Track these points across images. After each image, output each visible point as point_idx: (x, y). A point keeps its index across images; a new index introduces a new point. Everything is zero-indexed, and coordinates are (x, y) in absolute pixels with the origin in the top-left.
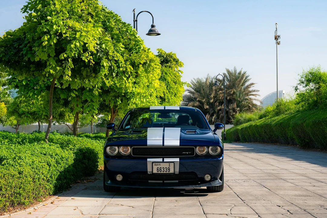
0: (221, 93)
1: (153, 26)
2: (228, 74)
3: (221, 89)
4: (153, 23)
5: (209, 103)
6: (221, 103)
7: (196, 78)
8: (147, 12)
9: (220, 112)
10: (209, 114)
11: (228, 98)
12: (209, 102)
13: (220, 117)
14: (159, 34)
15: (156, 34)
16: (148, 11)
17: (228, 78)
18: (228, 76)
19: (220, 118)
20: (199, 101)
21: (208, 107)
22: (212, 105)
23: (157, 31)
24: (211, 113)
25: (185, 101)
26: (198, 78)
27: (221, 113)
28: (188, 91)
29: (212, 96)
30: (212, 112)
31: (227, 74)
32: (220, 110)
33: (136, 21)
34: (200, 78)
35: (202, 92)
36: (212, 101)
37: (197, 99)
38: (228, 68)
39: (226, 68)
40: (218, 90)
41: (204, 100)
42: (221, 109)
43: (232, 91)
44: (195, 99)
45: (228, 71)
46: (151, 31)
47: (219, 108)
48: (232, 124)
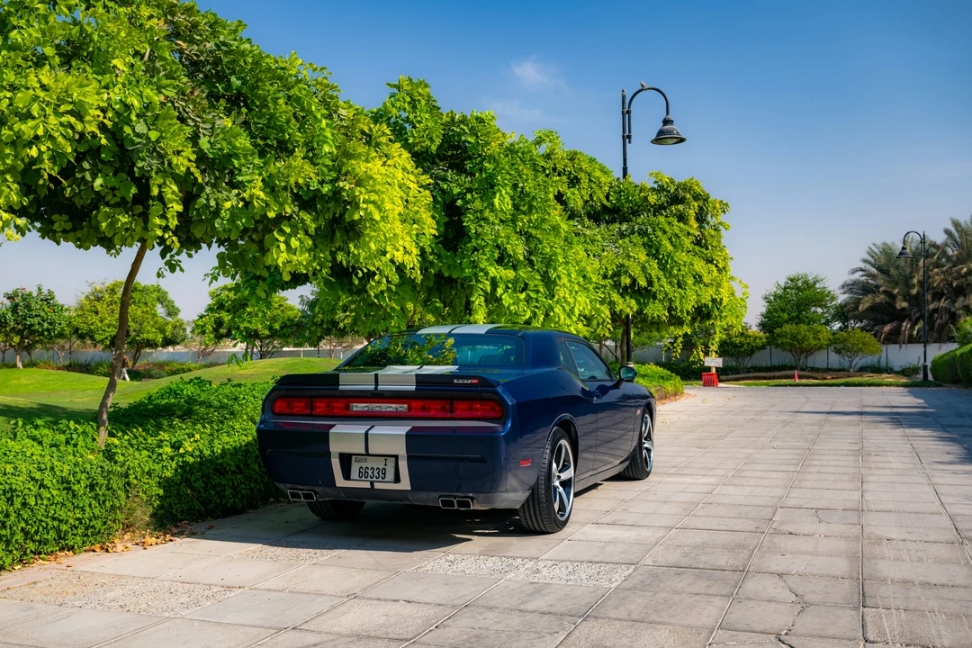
0: (937, 274)
1: (666, 122)
2: (957, 230)
3: (938, 265)
4: (668, 113)
5: (907, 297)
6: (938, 296)
7: (879, 242)
8: (653, 89)
9: (936, 315)
10: (910, 320)
11: (954, 284)
12: (908, 295)
13: (936, 325)
14: (682, 140)
15: (676, 140)
16: (654, 87)
17: (955, 241)
18: (956, 235)
19: (935, 329)
20: (885, 292)
21: (905, 304)
22: (916, 301)
23: (678, 133)
24: (914, 318)
25: (856, 293)
26: (884, 244)
27: (937, 319)
28: (861, 273)
29: (915, 281)
30: (918, 315)
31: (954, 231)
32: (936, 310)
33: (629, 112)
34: (889, 242)
35: (893, 271)
36: (914, 291)
37: (881, 289)
38: (955, 218)
39: (952, 219)
40: (931, 268)
41: (896, 291)
42: (938, 309)
43: (963, 268)
44: (877, 287)
45: (956, 224)
46: (661, 132)
47: (931, 307)
48: (955, 342)
